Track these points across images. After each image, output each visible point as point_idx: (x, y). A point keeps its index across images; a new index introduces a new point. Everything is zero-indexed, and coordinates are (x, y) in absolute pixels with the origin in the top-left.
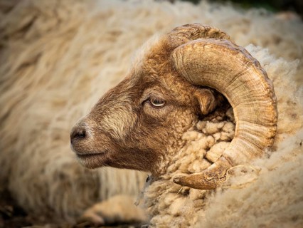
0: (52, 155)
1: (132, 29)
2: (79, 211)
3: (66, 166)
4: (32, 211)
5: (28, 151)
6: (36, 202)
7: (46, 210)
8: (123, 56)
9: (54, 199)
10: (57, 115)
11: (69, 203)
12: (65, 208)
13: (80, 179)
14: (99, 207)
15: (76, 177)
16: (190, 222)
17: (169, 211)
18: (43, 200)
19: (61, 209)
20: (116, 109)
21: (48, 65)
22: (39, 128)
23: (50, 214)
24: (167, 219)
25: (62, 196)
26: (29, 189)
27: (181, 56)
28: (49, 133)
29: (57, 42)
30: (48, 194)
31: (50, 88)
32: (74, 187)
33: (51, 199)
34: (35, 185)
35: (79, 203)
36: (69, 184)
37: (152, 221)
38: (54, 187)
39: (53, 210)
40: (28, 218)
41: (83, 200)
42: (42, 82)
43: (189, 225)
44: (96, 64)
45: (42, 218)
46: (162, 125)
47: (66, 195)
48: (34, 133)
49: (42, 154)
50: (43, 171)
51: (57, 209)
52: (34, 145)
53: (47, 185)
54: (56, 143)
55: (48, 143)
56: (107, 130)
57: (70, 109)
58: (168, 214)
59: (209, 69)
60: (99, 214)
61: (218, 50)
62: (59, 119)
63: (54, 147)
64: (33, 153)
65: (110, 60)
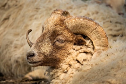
0: (13, 54)
1: (44, 7)
2: (23, 75)
3: (19, 58)
4: (5, 74)
5: (5, 52)
6: (7, 71)
7: (11, 74)
8: (41, 17)
9: (14, 70)
10: (16, 39)
11: (19, 72)
12: (18, 74)
13: (24, 63)
14: (31, 74)
15: (23, 62)
16: (67, 82)
17: (59, 78)
18: (10, 70)
19: (17, 74)
20: (45, 45)
21: (13, 19)
22: (9, 43)
23: (12, 76)
24: (58, 81)
25: (17, 69)
26: (5, 67)
27: (70, 24)
28: (13, 45)
29: (16, 10)
30: (12, 68)
31: (13, 28)
32: (22, 66)
33: (13, 70)
34: (7, 65)
35: (23, 71)
36: (20, 65)
37: (52, 81)
38: (14, 66)
39: (14, 74)
40: (4, 77)
41: (25, 71)
42: (10, 26)
43: (66, 83)
44: (31, 20)
45: (9, 77)
46: (63, 49)
47: (19, 69)
48: (7, 45)
49: (10, 53)
50: (10, 60)
51: (15, 74)
52: (7, 50)
53: (11, 65)
54: (15, 49)
55: (12, 49)
56: (43, 52)
57: (21, 37)
58: (58, 79)
59: (82, 28)
60: (31, 76)
61: (86, 20)
62: (17, 40)
63: (15, 51)
64: (6, 53)
65: (36, 19)
